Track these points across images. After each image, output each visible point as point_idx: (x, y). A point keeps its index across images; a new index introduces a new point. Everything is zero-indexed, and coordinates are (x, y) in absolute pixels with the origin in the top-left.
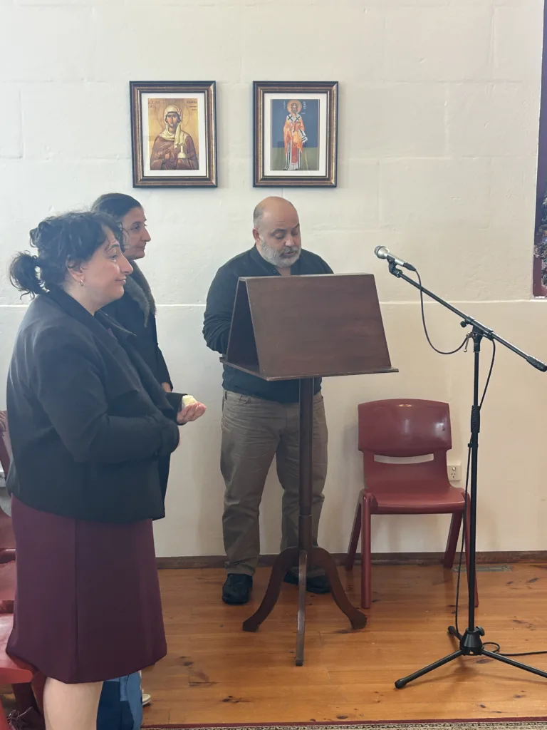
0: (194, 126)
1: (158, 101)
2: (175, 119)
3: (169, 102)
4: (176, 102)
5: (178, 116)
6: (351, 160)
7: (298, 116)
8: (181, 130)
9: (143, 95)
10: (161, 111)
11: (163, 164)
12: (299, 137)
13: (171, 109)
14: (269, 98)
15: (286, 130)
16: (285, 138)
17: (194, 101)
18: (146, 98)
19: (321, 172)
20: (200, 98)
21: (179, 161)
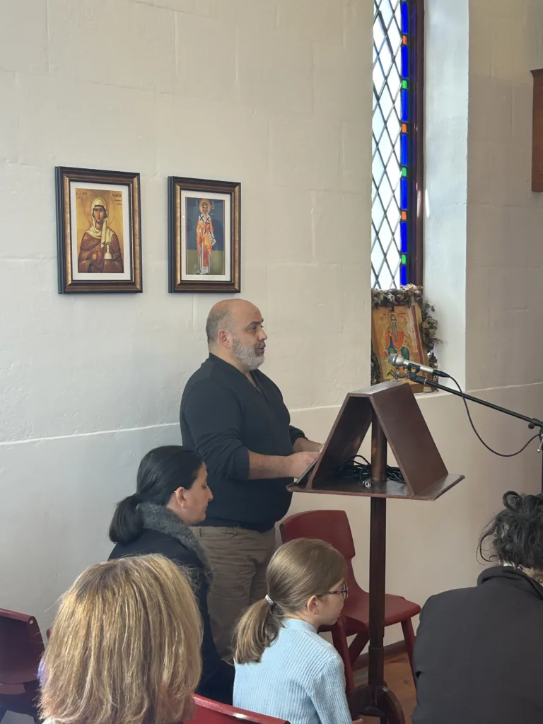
0: (119, 222)
1: (85, 192)
2: (101, 214)
3: (94, 195)
4: (102, 194)
5: (105, 210)
7: (208, 216)
8: (107, 228)
9: (71, 183)
10: (89, 204)
11: (90, 265)
12: (209, 240)
13: (97, 202)
15: (199, 231)
16: (198, 239)
17: (118, 195)
19: (227, 276)
20: (124, 190)
21: (106, 263)
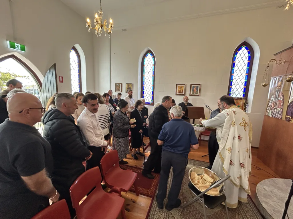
0: (183, 89)
3: (180, 86)
4: (181, 86)
5: (181, 88)
6: (202, 93)
7: (196, 88)
11: (179, 93)
14: (192, 86)
15: (194, 89)
18: (178, 86)
19: (198, 94)
20: (184, 86)
21: (181, 92)
